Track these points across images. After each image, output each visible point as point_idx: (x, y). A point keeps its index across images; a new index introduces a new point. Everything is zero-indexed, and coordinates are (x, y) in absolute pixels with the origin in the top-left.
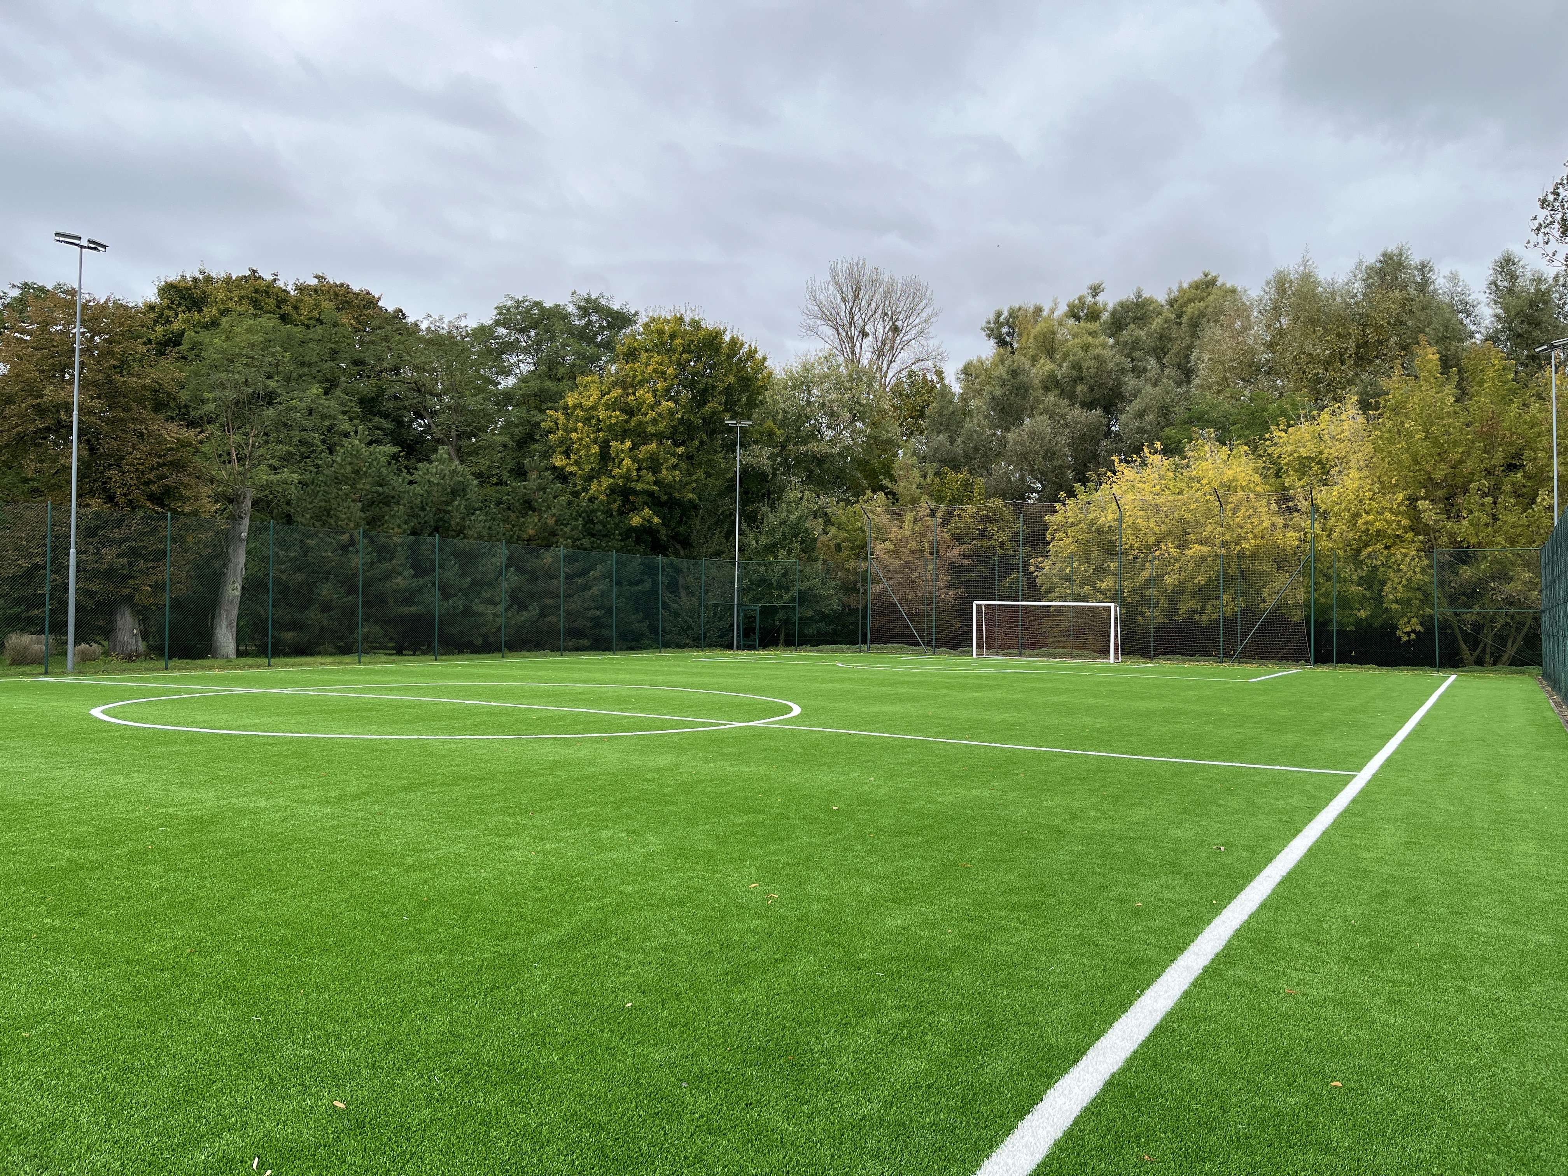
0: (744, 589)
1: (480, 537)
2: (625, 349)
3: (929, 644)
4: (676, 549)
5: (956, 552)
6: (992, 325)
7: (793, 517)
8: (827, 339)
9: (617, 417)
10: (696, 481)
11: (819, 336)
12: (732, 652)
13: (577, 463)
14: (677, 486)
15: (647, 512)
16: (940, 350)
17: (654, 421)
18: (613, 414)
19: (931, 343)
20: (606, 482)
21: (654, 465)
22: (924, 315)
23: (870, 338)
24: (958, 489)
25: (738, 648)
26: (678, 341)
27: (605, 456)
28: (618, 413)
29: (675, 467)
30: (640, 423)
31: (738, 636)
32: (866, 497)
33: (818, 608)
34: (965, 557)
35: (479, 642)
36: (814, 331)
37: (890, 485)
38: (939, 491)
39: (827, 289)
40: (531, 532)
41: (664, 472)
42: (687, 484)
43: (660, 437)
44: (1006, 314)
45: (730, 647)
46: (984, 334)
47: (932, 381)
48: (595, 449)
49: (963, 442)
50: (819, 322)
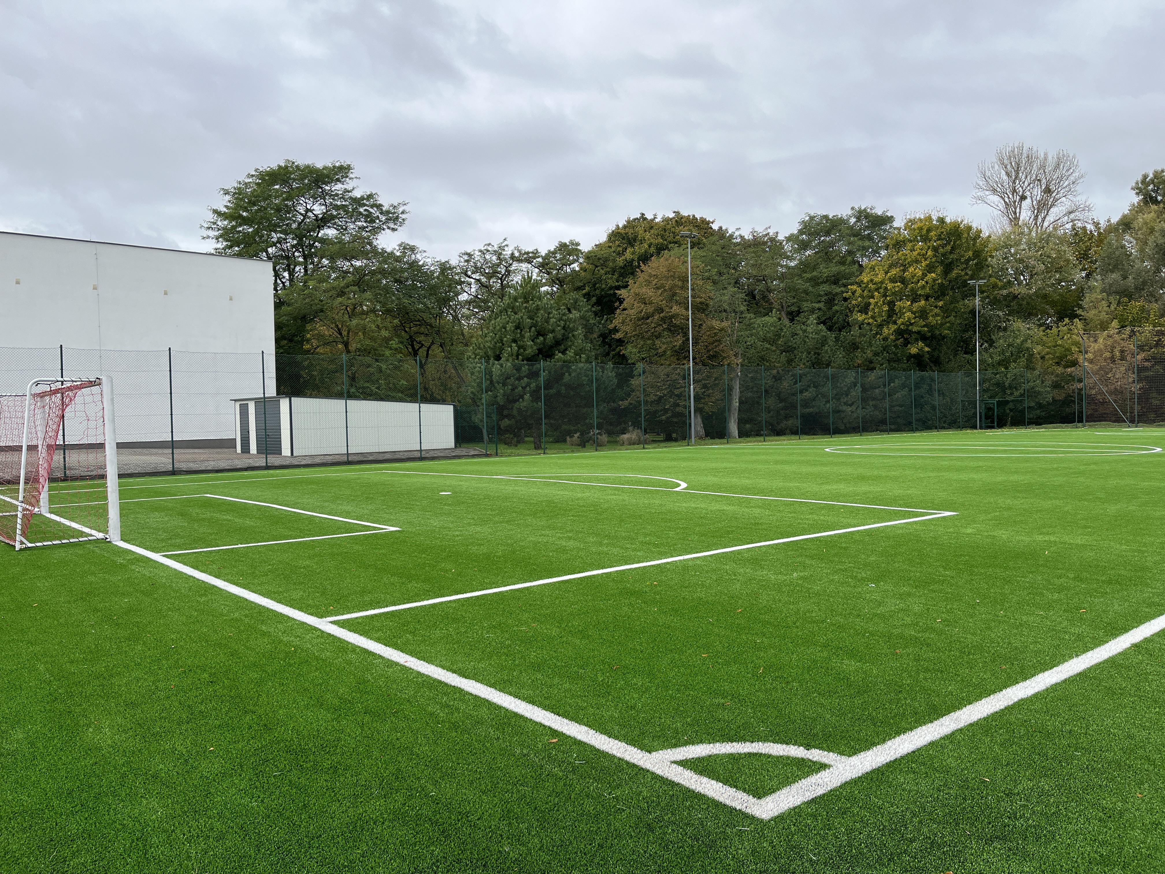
0: (984, 390)
1: (840, 367)
2: (894, 242)
3: (1132, 421)
4: (931, 367)
5: (1139, 357)
6: (1140, 185)
7: (1018, 341)
8: (992, 204)
9: (898, 286)
10: (949, 322)
11: (986, 203)
12: (975, 431)
13: (873, 317)
14: (938, 327)
15: (921, 344)
16: (1087, 204)
17: (923, 287)
18: (896, 285)
19: (1078, 198)
20: (893, 327)
21: (923, 314)
22: (1072, 178)
23: (1028, 201)
24: (1137, 313)
25: (981, 428)
26: (933, 233)
27: (891, 312)
28: (899, 284)
29: (937, 315)
30: (912, 290)
31: (980, 421)
32: (1064, 323)
33: (1037, 400)
34: (1147, 360)
35: (843, 428)
36: (981, 199)
37: (1083, 314)
38: (1122, 315)
39: (993, 167)
40: (860, 362)
41: (931, 318)
42: (943, 325)
43: (927, 297)
44: (1151, 176)
45: (975, 427)
46: (1135, 192)
47: (1091, 231)
48: (886, 308)
49: (1134, 278)
50: (987, 193)
